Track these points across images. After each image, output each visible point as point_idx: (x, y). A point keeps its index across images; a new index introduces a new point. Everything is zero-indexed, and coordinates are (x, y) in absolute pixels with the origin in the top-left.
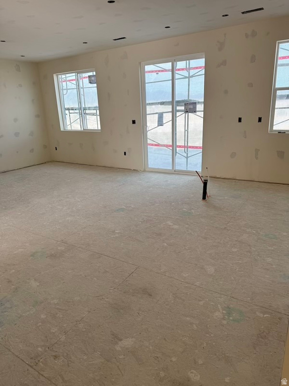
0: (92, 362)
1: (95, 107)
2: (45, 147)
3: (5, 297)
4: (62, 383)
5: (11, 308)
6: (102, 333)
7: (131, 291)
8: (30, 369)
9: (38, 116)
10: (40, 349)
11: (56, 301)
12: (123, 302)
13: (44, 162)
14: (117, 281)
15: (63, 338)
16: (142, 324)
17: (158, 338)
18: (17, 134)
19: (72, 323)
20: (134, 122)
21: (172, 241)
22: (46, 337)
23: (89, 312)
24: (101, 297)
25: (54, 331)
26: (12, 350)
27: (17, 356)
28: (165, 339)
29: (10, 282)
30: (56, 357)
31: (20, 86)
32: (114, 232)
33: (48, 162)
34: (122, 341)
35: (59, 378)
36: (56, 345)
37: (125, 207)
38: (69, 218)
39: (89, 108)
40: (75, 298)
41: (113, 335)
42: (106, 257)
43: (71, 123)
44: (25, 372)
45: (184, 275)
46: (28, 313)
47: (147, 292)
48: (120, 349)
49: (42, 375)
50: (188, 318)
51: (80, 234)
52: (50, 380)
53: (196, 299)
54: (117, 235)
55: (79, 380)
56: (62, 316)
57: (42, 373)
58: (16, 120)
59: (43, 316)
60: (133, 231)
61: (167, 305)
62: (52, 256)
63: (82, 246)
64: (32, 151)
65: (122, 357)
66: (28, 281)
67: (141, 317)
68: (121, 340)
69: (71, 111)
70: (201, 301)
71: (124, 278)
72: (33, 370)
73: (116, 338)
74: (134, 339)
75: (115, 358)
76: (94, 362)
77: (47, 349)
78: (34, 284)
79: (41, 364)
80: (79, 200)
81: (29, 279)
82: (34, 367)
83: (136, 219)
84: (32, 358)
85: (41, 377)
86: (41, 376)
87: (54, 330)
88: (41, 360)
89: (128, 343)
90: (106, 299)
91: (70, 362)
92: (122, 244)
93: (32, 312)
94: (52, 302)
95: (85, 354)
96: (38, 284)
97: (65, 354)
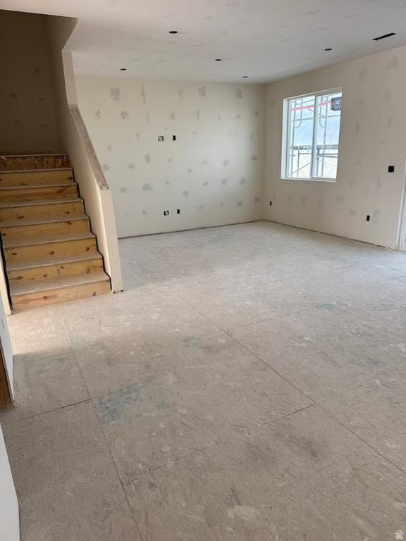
0: (189, 516)
1: (333, 145)
2: (257, 200)
3: (135, 384)
4: (143, 524)
5: (135, 400)
6: (220, 482)
7: (287, 436)
8: (120, 487)
9: (254, 158)
10: (140, 466)
11: (184, 411)
12: (268, 448)
13: (251, 220)
14: (273, 413)
15: (170, 464)
16: (280, 495)
17: (296, 529)
18: (224, 182)
19: (190, 448)
20: (391, 169)
21: (392, 379)
22: (153, 454)
23: (217, 443)
24: (241, 429)
25: (165, 451)
26: (113, 454)
27: (114, 463)
28: (305, 536)
29: (148, 366)
30: (152, 485)
31: (239, 117)
32: (301, 337)
33: (258, 221)
34: (241, 507)
35: (144, 516)
36: (159, 470)
37: (335, 304)
38: (249, 303)
39: (325, 147)
40: (209, 417)
41: (233, 491)
42: (273, 372)
43: (298, 170)
44: (113, 487)
45: (388, 445)
46: (148, 414)
47: (312, 450)
48: (232, 517)
49: (128, 501)
50: (360, 521)
51: (252, 328)
52: (133, 512)
53: (391, 494)
54: (304, 345)
55: (164, 532)
56: (182, 434)
57: (129, 498)
58: (226, 163)
59: (162, 425)
60: (331, 345)
61: (335, 482)
62: (208, 349)
63: (249, 346)
64: (240, 204)
65: (230, 529)
66: (167, 372)
67: (283, 483)
68: (240, 504)
69: (301, 151)
70: (400, 501)
71: (286, 413)
72: (122, 489)
73: (235, 498)
74: (258, 512)
75: (221, 526)
76: (191, 517)
77: (148, 470)
78: (171, 379)
79: (133, 485)
80: (273, 279)
81: (169, 370)
82: (125, 486)
83: (346, 327)
84: (127, 474)
85: (126, 503)
86: (126, 501)
87: (166, 449)
88: (135, 481)
89: (247, 512)
90: (247, 435)
91: (164, 501)
92: (305, 361)
93: (153, 415)
94: (180, 410)
95: (186, 499)
96: (176, 380)
97: (164, 488)
